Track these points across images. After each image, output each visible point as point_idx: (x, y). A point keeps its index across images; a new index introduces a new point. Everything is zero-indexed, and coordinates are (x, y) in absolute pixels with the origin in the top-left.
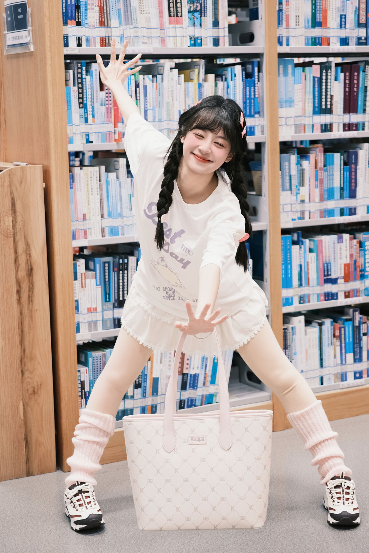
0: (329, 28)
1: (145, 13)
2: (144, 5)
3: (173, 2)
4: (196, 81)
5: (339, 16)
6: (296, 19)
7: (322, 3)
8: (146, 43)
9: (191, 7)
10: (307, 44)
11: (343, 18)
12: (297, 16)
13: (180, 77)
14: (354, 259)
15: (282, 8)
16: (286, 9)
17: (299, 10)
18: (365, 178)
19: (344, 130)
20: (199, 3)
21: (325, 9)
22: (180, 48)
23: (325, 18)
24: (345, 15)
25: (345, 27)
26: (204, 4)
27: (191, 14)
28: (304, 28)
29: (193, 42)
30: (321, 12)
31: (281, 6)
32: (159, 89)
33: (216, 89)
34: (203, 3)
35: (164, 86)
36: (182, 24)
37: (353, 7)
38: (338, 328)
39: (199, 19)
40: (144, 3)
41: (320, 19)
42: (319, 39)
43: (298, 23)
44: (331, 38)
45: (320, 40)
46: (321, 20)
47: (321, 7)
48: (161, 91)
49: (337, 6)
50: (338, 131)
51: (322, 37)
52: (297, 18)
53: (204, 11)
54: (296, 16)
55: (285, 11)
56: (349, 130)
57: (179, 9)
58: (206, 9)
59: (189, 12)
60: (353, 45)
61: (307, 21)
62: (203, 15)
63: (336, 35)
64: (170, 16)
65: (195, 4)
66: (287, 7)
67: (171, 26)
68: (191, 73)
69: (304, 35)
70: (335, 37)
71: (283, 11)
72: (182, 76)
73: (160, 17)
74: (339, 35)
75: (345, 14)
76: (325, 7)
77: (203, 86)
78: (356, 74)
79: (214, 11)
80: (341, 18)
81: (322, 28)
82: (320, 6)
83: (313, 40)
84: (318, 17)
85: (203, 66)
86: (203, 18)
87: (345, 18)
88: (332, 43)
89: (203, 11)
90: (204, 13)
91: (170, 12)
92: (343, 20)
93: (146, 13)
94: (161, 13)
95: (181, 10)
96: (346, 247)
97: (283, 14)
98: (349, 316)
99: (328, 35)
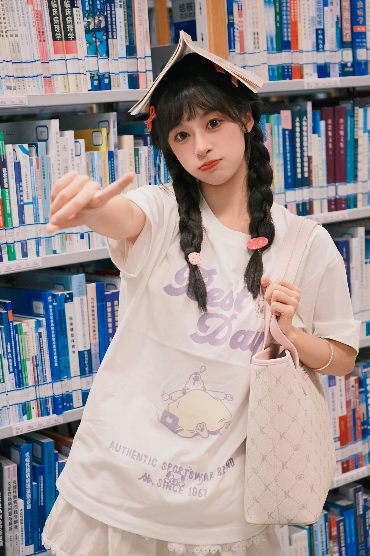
0: (302, 51)
1: (9, 36)
2: (6, 20)
3: (58, 16)
4: (104, 149)
5: (315, 31)
6: (254, 39)
7: (290, 11)
8: (15, 88)
9: (89, 23)
10: (271, 78)
11: (320, 33)
12: (256, 34)
13: (78, 144)
14: (352, 407)
15: (233, 20)
16: (239, 22)
17: (257, 23)
18: (362, 281)
19: (330, 210)
20: (103, 15)
21: (295, 20)
22: (77, 95)
23: (295, 34)
24: (323, 30)
25: (323, 48)
26: (111, 18)
27: (91, 34)
28: (266, 52)
29: (96, 83)
30: (289, 26)
31: (231, 17)
32: (43, 166)
33: (137, 159)
34: (109, 16)
35: (52, 161)
36: (77, 52)
37: (333, 16)
38: (335, 524)
39: (105, 42)
40: (6, 18)
41: (288, 36)
42: (288, 69)
43: (257, 45)
44: (305, 66)
45: (290, 70)
46: (290, 39)
47: (289, 17)
48: (45, 170)
49: (311, 15)
50: (322, 212)
51: (293, 65)
52: (256, 36)
53: (112, 28)
54: (254, 34)
55: (238, 25)
56: (336, 209)
57: (70, 27)
58: (114, 26)
59: (87, 31)
60: (336, 76)
61: (269, 40)
62: (110, 36)
63: (312, 62)
64: (55, 39)
65: (97, 17)
66: (240, 19)
67: (58, 57)
68: (95, 134)
69: (266, 63)
70: (311, 64)
71: (235, 26)
72: (82, 141)
73: (40, 41)
74: (315, 61)
75: (322, 27)
76: (294, 18)
77: (117, 156)
78: (342, 121)
79: (127, 28)
80: (317, 35)
81: (292, 51)
82: (287, 15)
83: (280, 70)
84: (286, 34)
85: (114, 123)
86: (110, 41)
87: (323, 34)
88: (307, 74)
89: (110, 30)
90: (112, 32)
91: (54, 32)
92: (321, 37)
93: (11, 36)
94: (41, 34)
95: (74, 29)
96: (341, 391)
97: (236, 30)
98: (348, 499)
99: (301, 63)
